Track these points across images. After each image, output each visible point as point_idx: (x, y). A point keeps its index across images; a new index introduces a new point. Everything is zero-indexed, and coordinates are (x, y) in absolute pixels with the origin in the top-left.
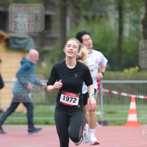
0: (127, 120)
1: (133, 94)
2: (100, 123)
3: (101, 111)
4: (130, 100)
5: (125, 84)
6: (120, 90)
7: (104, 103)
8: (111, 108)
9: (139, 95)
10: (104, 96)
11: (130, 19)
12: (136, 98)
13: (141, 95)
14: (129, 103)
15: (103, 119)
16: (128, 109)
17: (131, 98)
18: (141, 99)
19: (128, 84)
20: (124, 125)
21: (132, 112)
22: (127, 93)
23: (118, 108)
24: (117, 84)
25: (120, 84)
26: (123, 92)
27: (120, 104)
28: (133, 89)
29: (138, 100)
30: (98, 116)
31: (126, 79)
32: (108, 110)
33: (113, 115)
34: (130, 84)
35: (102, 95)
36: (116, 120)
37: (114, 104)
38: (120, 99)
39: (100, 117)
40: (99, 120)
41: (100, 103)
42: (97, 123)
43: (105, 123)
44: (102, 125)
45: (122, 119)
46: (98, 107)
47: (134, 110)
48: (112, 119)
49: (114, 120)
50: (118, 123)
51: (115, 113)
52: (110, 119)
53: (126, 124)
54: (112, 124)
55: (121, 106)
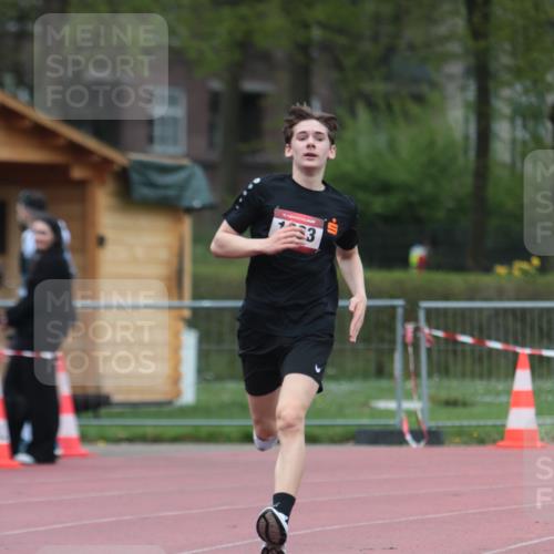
0: (504, 426)
1: (523, 345)
2: (418, 435)
3: (420, 398)
4: (513, 363)
5: (497, 311)
6: (482, 333)
7: (430, 375)
8: (456, 388)
9: (541, 347)
10: (429, 350)
11: (510, 101)
12: (531, 356)
13: (548, 348)
14: (511, 375)
15: (428, 424)
16: (509, 391)
17: (516, 354)
19: (506, 311)
20: (494, 442)
21: (519, 400)
22: (506, 341)
23: (475, 388)
24: (471, 310)
25: (480, 310)
26: (490, 338)
27: (481, 377)
28: (525, 327)
29: (539, 366)
30: (411, 414)
31: (501, 296)
32: (444, 395)
33: (459, 410)
34: (513, 311)
35: (424, 346)
36: (470, 426)
37: (463, 375)
38: (480, 359)
39: (417, 418)
40: (415, 427)
41: (417, 374)
42: (409, 437)
43: (433, 437)
44: (422, 444)
45: (490, 422)
46: (410, 384)
47: (526, 393)
48: (457, 423)
49: (461, 427)
50: (475, 435)
51: (465, 404)
52: (449, 423)
53: (502, 439)
54: (457, 440)
55: (484, 383)
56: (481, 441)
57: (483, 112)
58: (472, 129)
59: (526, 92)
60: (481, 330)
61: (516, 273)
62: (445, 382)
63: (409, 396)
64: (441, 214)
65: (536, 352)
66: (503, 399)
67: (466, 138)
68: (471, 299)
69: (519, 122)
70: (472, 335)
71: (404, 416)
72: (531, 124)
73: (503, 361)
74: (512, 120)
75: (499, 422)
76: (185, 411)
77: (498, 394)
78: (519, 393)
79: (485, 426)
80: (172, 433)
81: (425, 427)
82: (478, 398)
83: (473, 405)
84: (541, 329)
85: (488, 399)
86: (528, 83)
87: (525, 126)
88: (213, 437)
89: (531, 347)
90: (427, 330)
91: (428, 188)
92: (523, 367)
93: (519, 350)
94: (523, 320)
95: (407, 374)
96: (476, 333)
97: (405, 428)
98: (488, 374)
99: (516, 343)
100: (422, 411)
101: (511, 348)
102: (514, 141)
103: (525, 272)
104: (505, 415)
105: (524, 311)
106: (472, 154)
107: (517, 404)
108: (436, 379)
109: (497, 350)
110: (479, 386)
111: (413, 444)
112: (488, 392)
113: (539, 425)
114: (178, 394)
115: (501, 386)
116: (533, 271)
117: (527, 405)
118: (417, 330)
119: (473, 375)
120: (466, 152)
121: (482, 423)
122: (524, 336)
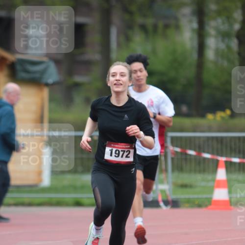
0: (211, 198)
1: (222, 156)
2: (166, 203)
3: (168, 183)
4: (216, 164)
5: (208, 138)
6: (200, 149)
7: (173, 170)
8: (186, 178)
9: (231, 156)
10: (172, 159)
11: (217, 29)
12: (226, 162)
13: (235, 157)
14: (215, 171)
15: (172, 197)
16: (214, 180)
17: (218, 161)
18: (235, 163)
19: (213, 138)
20: (206, 206)
21: (220, 184)
22: (212, 153)
23: (196, 178)
24: (195, 138)
25: (199, 138)
26: (204, 152)
27: (200, 172)
28: (221, 146)
29: (229, 166)
30: (163, 191)
31: (210, 129)
32: (180, 182)
33: (188, 190)
34: (217, 138)
35: (170, 156)
36: (194, 198)
38: (199, 163)
39: (166, 194)
40: (165, 198)
41: (166, 170)
42: (162, 204)
43: (175, 204)
44: (169, 207)
45: (204, 196)
46: (163, 176)
47: (223, 181)
48: (187, 197)
49: (189, 199)
50: (197, 203)
51: (191, 187)
52: (183, 197)
53: (210, 205)
54: (187, 205)
55: (202, 175)
56: (199, 206)
57: (201, 34)
58: (195, 43)
59: (223, 23)
60: (199, 147)
61: (218, 118)
62: (181, 175)
63: (162, 182)
64: (179, 87)
65: (229, 159)
66: (211, 184)
68: (194, 131)
69: (220, 39)
70: (195, 150)
71: (159, 192)
73: (211, 164)
74: (216, 37)
75: (208, 196)
76: (45, 190)
77: (208, 181)
78: (219, 181)
79: (201, 198)
80: (37, 201)
81: (170, 199)
82: (198, 184)
83: (196, 187)
85: (203, 184)
88: (59, 204)
89: (226, 156)
90: (171, 148)
91: (173, 74)
92: (222, 167)
93: (219, 158)
94: (222, 143)
95: (161, 171)
97: (160, 199)
98: (203, 171)
99: (218, 155)
100: (169, 190)
101: (215, 157)
103: (223, 118)
104: (212, 192)
105: (222, 138)
108: (176, 174)
109: (208, 159)
110: (199, 177)
111: (164, 207)
112: (203, 180)
113: (230, 198)
114: (41, 180)
115: (210, 177)
116: (227, 117)
117: (224, 187)
118: (166, 147)
119: (195, 171)
121: (200, 196)
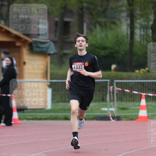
0: (138, 115)
1: (143, 92)
2: (114, 118)
3: (114, 107)
4: (140, 97)
5: (136, 83)
6: (132, 89)
7: (117, 101)
8: (124, 104)
9: (148, 93)
10: (117, 94)
11: (140, 24)
12: (146, 96)
13: (150, 93)
14: (140, 101)
15: (117, 114)
16: (139, 105)
17: (141, 95)
18: (150, 96)
19: (138, 83)
20: (135, 120)
22: (138, 91)
23: (130, 105)
24: (129, 82)
25: (131, 82)
26: (134, 91)
27: (131, 101)
28: (143, 87)
29: (147, 98)
31: (137, 79)
32: (121, 106)
33: (125, 111)
34: (141, 83)
35: (115, 92)
36: (128, 115)
37: (126, 101)
38: (131, 96)
39: (113, 113)
40: (113, 115)
41: (113, 101)
42: (111, 118)
43: (118, 118)
44: (115, 120)
45: (134, 114)
46: (111, 103)
47: (144, 106)
48: (125, 114)
49: (126, 115)
50: (130, 118)
51: (127, 109)
52: (122, 114)
53: (137, 119)
54: (125, 119)
55: (132, 103)
56: (132, 120)
57: (132, 27)
58: (129, 32)
59: (144, 21)
61: (141, 72)
62: (121, 103)
63: (111, 107)
64: (120, 56)
65: (147, 94)
66: (138, 107)
67: (127, 34)
68: (129, 79)
69: (142, 29)
70: (129, 90)
71: (110, 112)
72: (145, 30)
73: (137, 97)
74: (140, 29)
75: (136, 114)
76: (48, 111)
77: (136, 106)
78: (142, 106)
79: (133, 115)
80: (44, 117)
81: (116, 116)
82: (131, 107)
83: (129, 109)
84: (148, 88)
85: (133, 108)
86: (145, 19)
87: (144, 31)
88: (56, 118)
89: (146, 93)
90: (116, 88)
91: (117, 48)
92: (143, 99)
93: (142, 94)
94: (143, 85)
95: (111, 101)
96: (130, 89)
97: (110, 116)
98: (133, 101)
99: (141, 92)
100: (115, 111)
101: (140, 93)
102: (141, 35)
103: (144, 72)
104: (138, 112)
105: (143, 83)
106: (129, 39)
107: (142, 109)
108: (119, 102)
109: (136, 94)
111: (112, 120)
112: (133, 106)
113: (148, 115)
114: (47, 106)
115: (137, 104)
116: (146, 71)
117: (144, 109)
118: (113, 88)
119: (129, 101)
120: (127, 38)
121: (132, 114)
122: (144, 90)
